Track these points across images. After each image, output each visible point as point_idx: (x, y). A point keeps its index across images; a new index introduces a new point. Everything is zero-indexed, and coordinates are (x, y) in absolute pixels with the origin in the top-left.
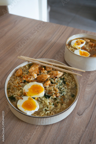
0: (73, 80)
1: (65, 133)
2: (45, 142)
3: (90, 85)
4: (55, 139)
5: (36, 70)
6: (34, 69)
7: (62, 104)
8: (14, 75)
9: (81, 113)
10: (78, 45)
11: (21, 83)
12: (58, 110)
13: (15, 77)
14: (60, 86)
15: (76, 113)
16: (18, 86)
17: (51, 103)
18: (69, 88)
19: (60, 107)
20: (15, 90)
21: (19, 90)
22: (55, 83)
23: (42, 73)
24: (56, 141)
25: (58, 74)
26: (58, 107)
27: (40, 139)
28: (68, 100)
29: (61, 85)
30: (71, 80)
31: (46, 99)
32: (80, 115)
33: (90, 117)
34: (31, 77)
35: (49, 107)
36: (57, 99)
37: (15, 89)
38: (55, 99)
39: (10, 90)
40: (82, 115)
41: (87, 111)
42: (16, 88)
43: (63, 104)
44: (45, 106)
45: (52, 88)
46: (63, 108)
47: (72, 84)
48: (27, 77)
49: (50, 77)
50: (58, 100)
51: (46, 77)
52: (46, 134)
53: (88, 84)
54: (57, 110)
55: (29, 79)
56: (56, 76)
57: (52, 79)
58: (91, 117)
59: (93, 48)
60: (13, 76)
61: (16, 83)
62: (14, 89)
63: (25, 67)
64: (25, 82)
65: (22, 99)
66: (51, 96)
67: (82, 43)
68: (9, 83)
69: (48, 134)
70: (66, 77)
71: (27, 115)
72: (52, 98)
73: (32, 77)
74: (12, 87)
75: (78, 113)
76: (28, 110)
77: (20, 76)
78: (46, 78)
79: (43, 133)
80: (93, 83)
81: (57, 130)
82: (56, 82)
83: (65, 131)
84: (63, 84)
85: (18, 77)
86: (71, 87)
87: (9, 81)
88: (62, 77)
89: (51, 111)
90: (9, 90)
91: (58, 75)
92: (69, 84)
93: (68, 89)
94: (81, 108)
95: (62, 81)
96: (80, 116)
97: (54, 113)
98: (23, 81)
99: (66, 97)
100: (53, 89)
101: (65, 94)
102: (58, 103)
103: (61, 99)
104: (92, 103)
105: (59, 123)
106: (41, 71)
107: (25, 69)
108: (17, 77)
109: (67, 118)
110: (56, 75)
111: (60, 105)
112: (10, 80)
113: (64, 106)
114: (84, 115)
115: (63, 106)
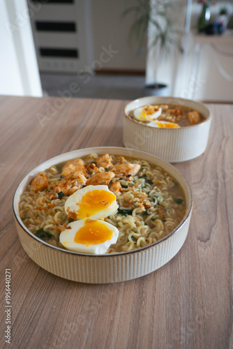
0: (166, 174)
1: (191, 284)
2: (153, 317)
3: (198, 185)
4: (174, 304)
5: (80, 169)
6: (74, 168)
7: (164, 221)
8: (27, 189)
9: (206, 237)
10: (150, 113)
11: (52, 199)
12: (161, 232)
13: (32, 193)
14: (144, 189)
15: (196, 239)
16: (49, 207)
17: (139, 222)
18: (165, 188)
19: (163, 226)
20: (44, 217)
21: (53, 214)
22: (132, 186)
23: (94, 173)
24: (178, 306)
25: (130, 169)
26: (159, 226)
27: (139, 314)
28: (174, 211)
29: (145, 187)
30: (162, 176)
31: (124, 216)
32: (205, 242)
33: (228, 238)
34: (73, 184)
35: (139, 231)
36: (148, 212)
37: (41, 215)
38: (145, 214)
39: (31, 220)
40: (208, 239)
41: (216, 231)
42: (43, 211)
43: (167, 219)
44: (127, 231)
45: (129, 195)
46: (170, 226)
47: (166, 182)
48: (65, 185)
49: (116, 177)
50: (152, 215)
51: (107, 177)
52: (149, 298)
53: (195, 183)
54: (158, 233)
55: (69, 187)
56: (127, 174)
57: (121, 179)
58: (230, 239)
59: (180, 116)
60: (27, 193)
61: (41, 202)
62: (38, 215)
63: (48, 171)
64: (62, 196)
65: (70, 228)
66: (133, 209)
67: (156, 110)
68: (21, 206)
69: (154, 297)
70: (149, 172)
71: (95, 256)
72: (136, 214)
73: (76, 182)
74: (34, 214)
75: (199, 238)
76: (96, 244)
77: (44, 189)
78: (108, 179)
79: (140, 298)
80: (202, 181)
81: (171, 283)
82: (132, 182)
83: (189, 278)
84: (148, 184)
85: (39, 192)
86: (168, 187)
87: (20, 203)
88: (141, 174)
89: (148, 237)
90: (26, 220)
91: (132, 171)
92: (160, 182)
93: (163, 191)
94: (202, 227)
95: (143, 180)
96: (207, 243)
97: (155, 240)
98: (57, 195)
99: (167, 205)
100: (132, 196)
101: (162, 200)
102: (153, 219)
103: (157, 211)
104: (219, 214)
105: (169, 268)
106: (91, 170)
107: (50, 174)
108: (36, 192)
109: (180, 254)
110: (128, 171)
111: (160, 222)
112: (23, 200)
113: (169, 222)
114: (214, 238)
115: (166, 223)
